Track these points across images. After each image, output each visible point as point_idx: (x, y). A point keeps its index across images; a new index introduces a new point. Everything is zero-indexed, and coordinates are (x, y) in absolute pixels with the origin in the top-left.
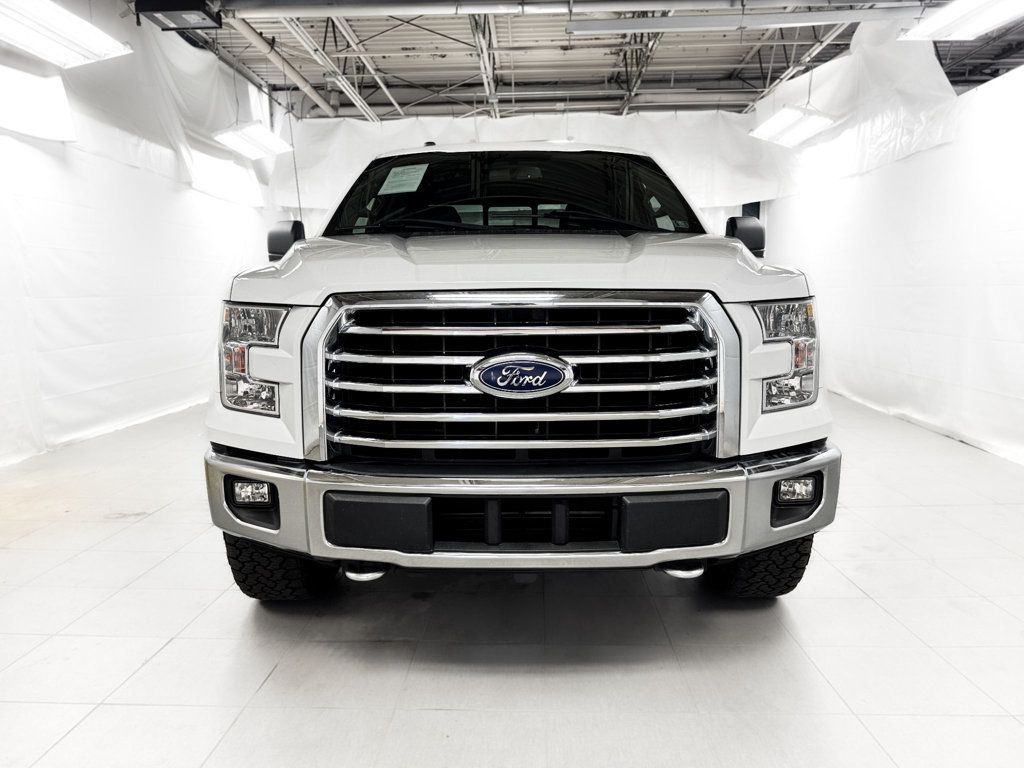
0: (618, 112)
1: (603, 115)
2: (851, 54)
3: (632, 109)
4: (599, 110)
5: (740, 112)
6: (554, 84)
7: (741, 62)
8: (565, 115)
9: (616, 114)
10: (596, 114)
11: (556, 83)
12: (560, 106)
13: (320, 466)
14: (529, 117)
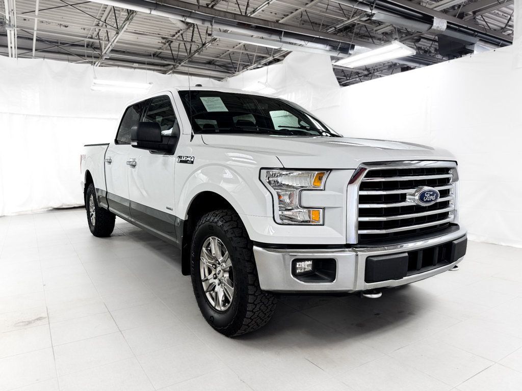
0: (164, 72)
1: (156, 73)
2: (282, 63)
3: (174, 72)
4: (154, 70)
5: (219, 81)
6: (123, 52)
7: (218, 57)
8: (136, 70)
9: (163, 73)
10: (152, 72)
11: (124, 52)
12: (136, 65)
13: (356, 246)
14: (116, 68)
